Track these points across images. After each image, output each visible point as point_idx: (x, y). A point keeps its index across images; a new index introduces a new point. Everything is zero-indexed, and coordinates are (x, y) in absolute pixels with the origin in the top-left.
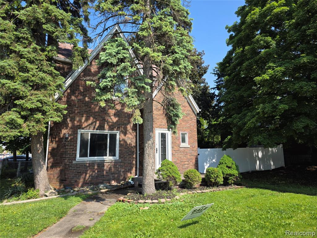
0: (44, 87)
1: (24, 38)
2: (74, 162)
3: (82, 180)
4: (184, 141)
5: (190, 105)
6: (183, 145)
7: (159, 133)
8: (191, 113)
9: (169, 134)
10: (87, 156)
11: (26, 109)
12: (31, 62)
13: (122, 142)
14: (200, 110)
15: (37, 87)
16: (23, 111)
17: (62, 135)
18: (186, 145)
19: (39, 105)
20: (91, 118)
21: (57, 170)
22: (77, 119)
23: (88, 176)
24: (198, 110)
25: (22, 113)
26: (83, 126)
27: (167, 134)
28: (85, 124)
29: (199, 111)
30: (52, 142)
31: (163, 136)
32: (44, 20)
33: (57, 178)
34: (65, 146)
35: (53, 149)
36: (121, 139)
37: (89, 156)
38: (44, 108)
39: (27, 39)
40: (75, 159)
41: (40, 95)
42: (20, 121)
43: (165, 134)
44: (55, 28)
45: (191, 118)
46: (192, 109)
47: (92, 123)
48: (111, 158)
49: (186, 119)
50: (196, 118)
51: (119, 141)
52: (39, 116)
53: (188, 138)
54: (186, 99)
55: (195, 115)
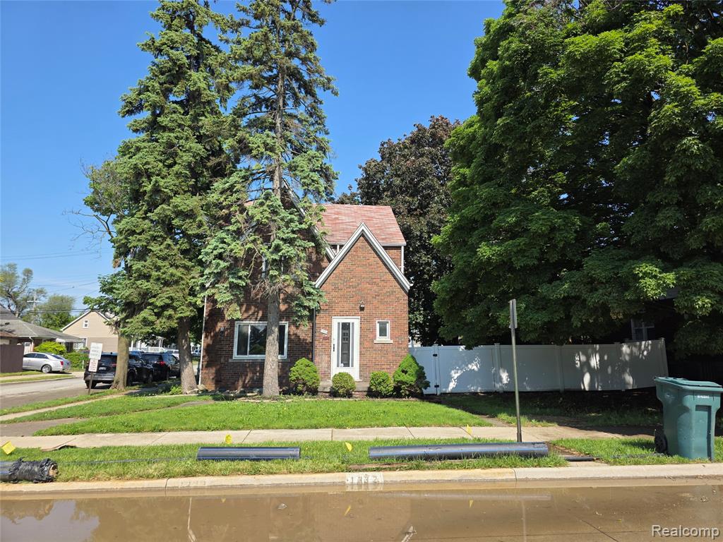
0: (177, 282)
1: (158, 236)
2: (230, 361)
3: (241, 383)
4: (383, 332)
5: (395, 278)
6: (379, 339)
7: (339, 323)
8: (398, 290)
9: (356, 322)
10: (246, 354)
11: (156, 307)
12: (164, 259)
13: (293, 337)
14: (412, 285)
15: (166, 284)
17: (217, 330)
18: (387, 339)
19: (168, 301)
20: (253, 307)
21: (213, 370)
23: (248, 378)
24: (408, 285)
25: (155, 311)
26: (243, 317)
27: (353, 323)
28: (246, 315)
29: (411, 287)
30: (206, 337)
31: (346, 327)
32: (173, 216)
33: (213, 379)
34: (220, 341)
35: (208, 346)
36: (291, 333)
37: (250, 354)
38: (174, 304)
39: (161, 236)
40: (231, 357)
41: (170, 291)
42: (152, 318)
43: (349, 323)
44: (183, 221)
45: (398, 298)
46: (400, 285)
47: (253, 314)
49: (389, 300)
50: (406, 298)
51: (289, 335)
52: (170, 312)
53: (392, 329)
54: (388, 269)
55: (405, 292)
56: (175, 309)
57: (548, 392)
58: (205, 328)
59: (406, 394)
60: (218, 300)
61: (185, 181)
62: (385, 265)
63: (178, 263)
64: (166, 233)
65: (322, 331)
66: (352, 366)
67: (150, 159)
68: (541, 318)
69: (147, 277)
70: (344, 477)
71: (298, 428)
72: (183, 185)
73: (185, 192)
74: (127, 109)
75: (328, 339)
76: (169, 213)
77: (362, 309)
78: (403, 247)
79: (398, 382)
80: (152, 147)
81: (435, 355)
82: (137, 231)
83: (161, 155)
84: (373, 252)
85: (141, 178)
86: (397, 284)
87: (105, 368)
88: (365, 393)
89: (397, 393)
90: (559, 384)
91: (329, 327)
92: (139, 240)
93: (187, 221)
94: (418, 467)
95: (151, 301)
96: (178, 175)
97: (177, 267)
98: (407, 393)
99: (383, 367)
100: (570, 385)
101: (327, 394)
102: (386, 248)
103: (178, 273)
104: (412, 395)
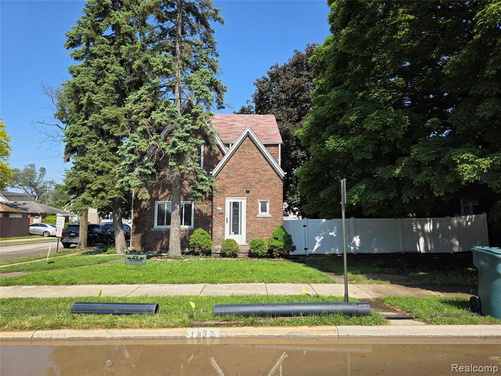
0: (107, 172)
1: (93, 138)
2: (152, 230)
3: (159, 246)
4: (264, 209)
5: (273, 168)
6: (261, 214)
7: (230, 202)
8: (275, 177)
9: (243, 202)
10: (164, 225)
11: (92, 191)
13: (197, 212)
14: (286, 173)
15: (100, 173)
16: (92, 192)
17: (142, 207)
18: (267, 214)
20: (167, 190)
21: (139, 237)
22: (155, 192)
23: (164, 242)
24: (283, 174)
25: (92, 193)
26: (160, 198)
27: (241, 203)
28: (162, 196)
29: (285, 175)
31: (236, 205)
32: (103, 122)
33: (139, 242)
34: (144, 215)
35: (136, 218)
36: (196, 209)
37: (166, 225)
38: (106, 189)
39: (95, 138)
40: (153, 227)
41: (102, 179)
42: (90, 199)
43: (238, 203)
44: (110, 126)
45: (275, 183)
46: (277, 173)
47: (168, 195)
48: (187, 227)
49: (268, 185)
50: (282, 183)
51: (194, 211)
52: (103, 194)
53: (271, 206)
54: (268, 161)
55: (281, 179)
56: (107, 192)
57: (390, 254)
58: (134, 206)
59: (277, 256)
60: (131, 185)
61: (112, 96)
62: (266, 158)
63: (108, 158)
64: (98, 135)
65: (218, 208)
66: (241, 234)
67: (86, 79)
68: (378, 197)
69: (86, 169)
70: (186, 332)
71: (179, 283)
72: (110, 99)
73: (113, 104)
74: (70, 42)
75: (222, 214)
76: (99, 120)
77: (248, 192)
78: (280, 145)
79: (271, 246)
80: (87, 70)
81: (305, 226)
82: (78, 135)
83: (94, 77)
84: (256, 149)
85: (79, 94)
86: (274, 173)
87: (74, 234)
88: (247, 254)
89: (270, 254)
90: (400, 248)
91: (223, 205)
92: (79, 141)
93: (114, 126)
94: (252, 324)
95: (88, 186)
96: (106, 91)
97: (107, 161)
98: (278, 254)
99: (264, 234)
100: (408, 249)
101: (219, 255)
102: (266, 146)
103: (108, 165)
104: (281, 256)
